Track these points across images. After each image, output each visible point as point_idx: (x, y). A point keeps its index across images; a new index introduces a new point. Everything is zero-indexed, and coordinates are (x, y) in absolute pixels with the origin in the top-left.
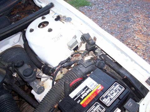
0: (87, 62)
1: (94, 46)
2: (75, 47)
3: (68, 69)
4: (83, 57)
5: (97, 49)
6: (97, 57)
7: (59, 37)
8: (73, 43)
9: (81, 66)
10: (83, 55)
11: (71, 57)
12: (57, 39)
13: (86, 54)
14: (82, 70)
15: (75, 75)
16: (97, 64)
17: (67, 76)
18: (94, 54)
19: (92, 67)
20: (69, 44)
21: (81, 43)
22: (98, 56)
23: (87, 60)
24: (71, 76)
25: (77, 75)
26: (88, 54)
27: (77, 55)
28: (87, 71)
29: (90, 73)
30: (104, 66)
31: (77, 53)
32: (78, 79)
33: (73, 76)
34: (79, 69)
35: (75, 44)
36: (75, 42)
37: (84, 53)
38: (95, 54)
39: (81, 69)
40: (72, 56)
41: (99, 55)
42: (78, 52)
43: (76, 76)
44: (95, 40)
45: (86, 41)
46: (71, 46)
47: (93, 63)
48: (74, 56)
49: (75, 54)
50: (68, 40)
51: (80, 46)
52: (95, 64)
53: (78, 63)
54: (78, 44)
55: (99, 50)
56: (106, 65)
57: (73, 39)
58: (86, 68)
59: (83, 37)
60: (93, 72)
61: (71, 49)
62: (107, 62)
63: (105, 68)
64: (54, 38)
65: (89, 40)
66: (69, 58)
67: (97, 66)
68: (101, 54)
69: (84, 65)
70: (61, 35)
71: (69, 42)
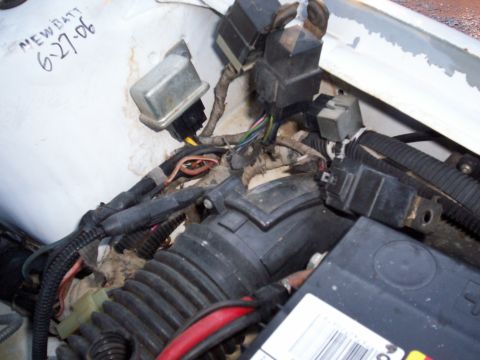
0: (272, 190)
2: (180, 107)
3: (147, 254)
5: (331, 103)
7: (71, 33)
8: (170, 82)
9: (233, 220)
10: (236, 158)
11: (161, 178)
12: (56, 50)
13: (256, 153)
14: (241, 249)
15: (194, 291)
17: (129, 304)
19: (305, 221)
20: (140, 88)
21: (222, 89)
22: (336, 150)
23: (272, 182)
25: (203, 290)
26: (269, 154)
27: (202, 163)
28: (279, 253)
29: (304, 267)
31: (196, 149)
32: (219, 317)
33: (172, 302)
34: (217, 243)
35: (186, 89)
36: (183, 71)
38: (313, 145)
39: (231, 238)
40: (168, 166)
41: (346, 142)
43: (201, 299)
44: (318, 30)
45: (252, 47)
46: (157, 99)
47: (316, 195)
48: (180, 171)
49: (187, 154)
50: (134, 67)
51: (218, 110)
52: (328, 200)
53: (208, 204)
54: (203, 93)
55: (346, 108)
56: (414, 198)
57: (171, 57)
58: (265, 229)
59: (230, 20)
60: (322, 253)
61: (154, 122)
62: (414, 177)
63: (413, 216)
64: (30, 41)
65: (277, 20)
66: (150, 179)
67: (346, 207)
68: (357, 135)
69: (254, 213)
70: (84, 25)
71: (142, 79)
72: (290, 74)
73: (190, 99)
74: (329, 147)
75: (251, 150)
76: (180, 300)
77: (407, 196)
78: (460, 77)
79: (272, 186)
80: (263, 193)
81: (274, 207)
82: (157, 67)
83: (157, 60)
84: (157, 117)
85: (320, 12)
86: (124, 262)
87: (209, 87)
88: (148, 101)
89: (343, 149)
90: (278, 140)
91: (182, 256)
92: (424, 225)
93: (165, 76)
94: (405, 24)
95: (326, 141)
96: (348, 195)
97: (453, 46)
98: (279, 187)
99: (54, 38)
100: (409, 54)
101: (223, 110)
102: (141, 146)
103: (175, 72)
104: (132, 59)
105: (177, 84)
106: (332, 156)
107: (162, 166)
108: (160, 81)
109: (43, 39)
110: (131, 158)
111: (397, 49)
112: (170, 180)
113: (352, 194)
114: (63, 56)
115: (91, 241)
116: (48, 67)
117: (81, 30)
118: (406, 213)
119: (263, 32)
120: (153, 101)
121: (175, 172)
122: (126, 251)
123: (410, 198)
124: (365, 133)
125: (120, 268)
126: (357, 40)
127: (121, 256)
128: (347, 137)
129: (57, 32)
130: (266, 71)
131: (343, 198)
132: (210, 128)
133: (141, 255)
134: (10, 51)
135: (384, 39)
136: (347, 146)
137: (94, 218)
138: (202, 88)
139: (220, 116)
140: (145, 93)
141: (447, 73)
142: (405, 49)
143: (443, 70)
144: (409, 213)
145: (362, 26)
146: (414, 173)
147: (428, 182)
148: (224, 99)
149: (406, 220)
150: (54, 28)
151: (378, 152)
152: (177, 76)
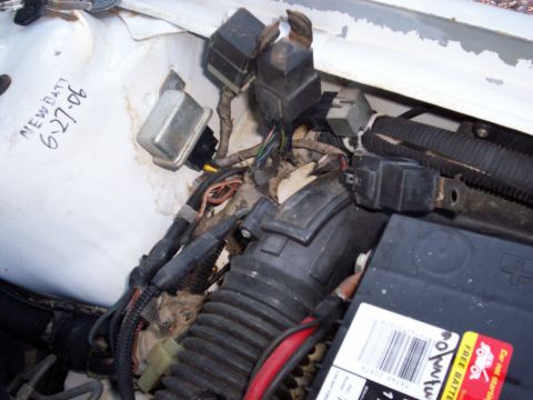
0: (302, 202)
1: (311, 79)
2: (191, 141)
3: (199, 289)
4: (264, 188)
5: (336, 101)
6: (350, 154)
7: (65, 105)
8: (174, 121)
9: (274, 243)
10: (258, 173)
11: (191, 214)
12: (56, 126)
13: (276, 163)
14: (289, 271)
15: (258, 322)
16: (374, 193)
17: (202, 351)
18: (322, 146)
19: (342, 224)
20: (147, 136)
22: (353, 142)
23: (299, 192)
24: (231, 334)
25: (266, 319)
26: (289, 160)
27: (227, 189)
28: (325, 262)
29: (351, 271)
30: (428, 191)
31: (219, 175)
32: (288, 345)
33: (240, 338)
34: (266, 271)
35: (190, 122)
36: (184, 106)
37: (264, 161)
38: (329, 143)
39: (277, 263)
40: (195, 201)
41: (361, 134)
42: (227, 170)
43: (267, 328)
44: (305, 40)
45: (245, 72)
46: (166, 142)
47: (346, 196)
48: (208, 202)
49: (210, 184)
50: (134, 115)
51: (226, 129)
52: (358, 200)
53: (246, 234)
54: (208, 120)
55: (352, 103)
56: (438, 179)
57: (166, 93)
58: (306, 244)
59: (216, 50)
60: (365, 252)
61: (170, 163)
62: (434, 156)
63: (441, 197)
64: (29, 126)
65: (263, 45)
66: (183, 219)
67: (377, 205)
68: (370, 124)
69: (292, 231)
70: (74, 93)
71: (145, 125)
72: (288, 90)
73: (197, 131)
74: (346, 141)
75: (270, 161)
76: (248, 334)
77: (430, 180)
78: (455, 46)
79: (301, 197)
80: (294, 207)
81: (309, 219)
82: (155, 107)
83: (153, 100)
84: (171, 158)
85: (302, 24)
86: (181, 303)
87: (212, 112)
88: (158, 146)
89: (360, 142)
90: (294, 144)
91: (237, 291)
92: (453, 204)
93: (167, 117)
94: (387, 6)
95: (341, 137)
96: (375, 192)
97: (440, 18)
98: (308, 197)
99: (51, 116)
100: (400, 34)
101: (231, 126)
102: (163, 187)
103: (175, 110)
104: (129, 108)
105: (181, 120)
106: (351, 149)
107: (189, 203)
108: (164, 123)
109: (40, 120)
110: (156, 201)
111: (387, 30)
112: (201, 215)
113: (379, 191)
114: (64, 130)
115: (149, 300)
116: (53, 145)
117: (73, 99)
118: (434, 195)
119: (252, 57)
120: (164, 145)
121: (204, 205)
122: (179, 292)
123: (435, 181)
124: (377, 119)
125: (178, 311)
126: (345, 30)
127: (176, 299)
128: (361, 129)
129: (51, 110)
130: (266, 91)
131: (371, 196)
132: (223, 148)
133: (194, 292)
134: (13, 142)
135: (371, 24)
136: (363, 137)
137: (141, 274)
138: (206, 115)
139: (230, 133)
140: (153, 139)
141: (441, 44)
142: (394, 30)
143: (436, 42)
144: (437, 195)
145: (347, 15)
146: (433, 152)
147: (449, 157)
148: (229, 116)
149: (435, 202)
150: (47, 106)
151: (395, 138)
152: (179, 113)
